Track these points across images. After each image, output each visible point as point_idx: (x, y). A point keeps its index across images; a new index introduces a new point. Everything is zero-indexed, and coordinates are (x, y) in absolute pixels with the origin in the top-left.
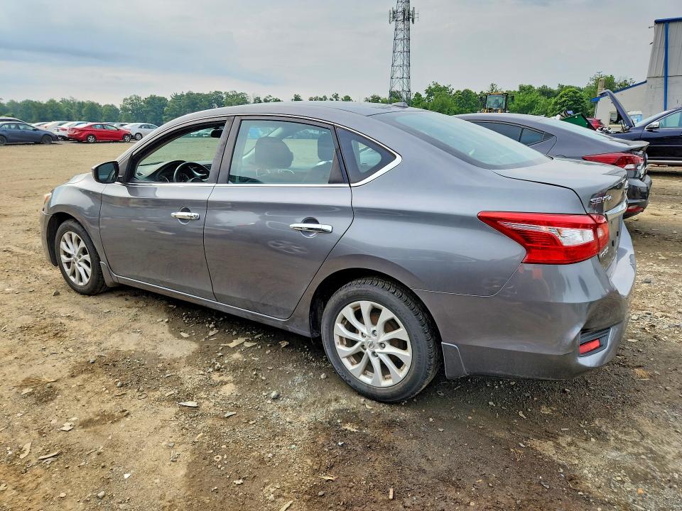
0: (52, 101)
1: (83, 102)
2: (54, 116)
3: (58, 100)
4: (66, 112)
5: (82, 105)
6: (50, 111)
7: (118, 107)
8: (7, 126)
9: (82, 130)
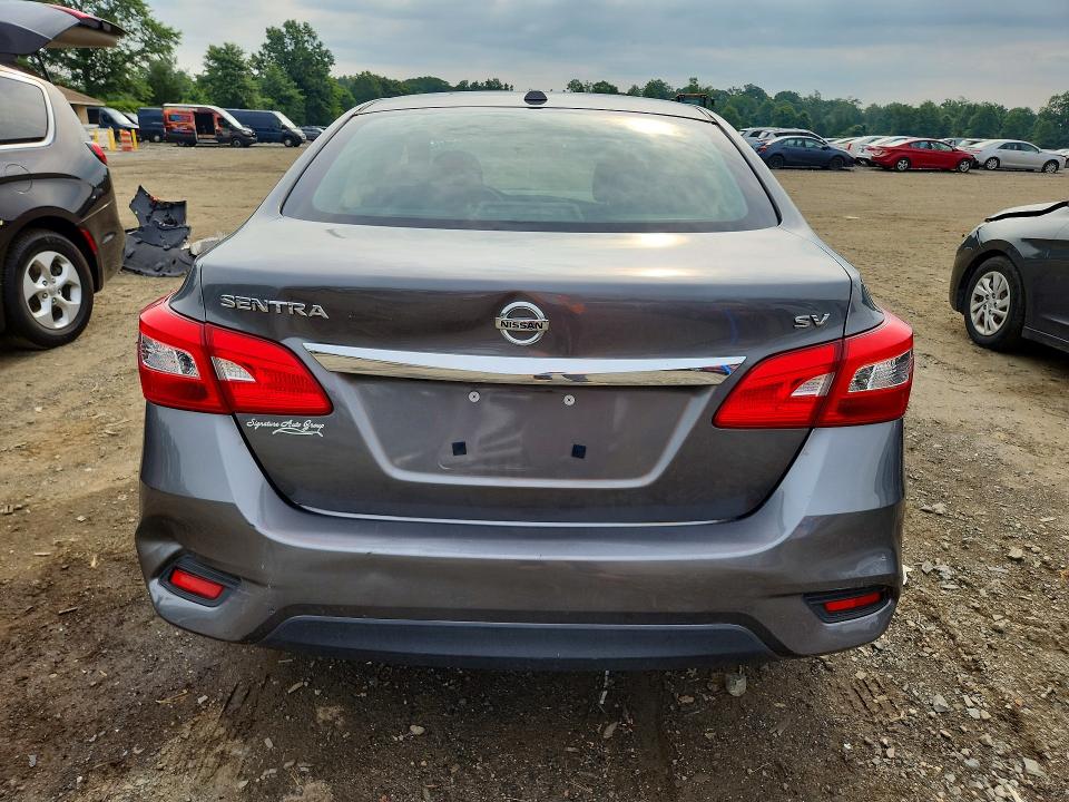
0: (929, 104)
1: (976, 105)
2: (921, 128)
3: (938, 103)
4: (942, 122)
5: (972, 109)
6: (919, 120)
7: (1036, 112)
8: (793, 142)
9: (892, 151)
